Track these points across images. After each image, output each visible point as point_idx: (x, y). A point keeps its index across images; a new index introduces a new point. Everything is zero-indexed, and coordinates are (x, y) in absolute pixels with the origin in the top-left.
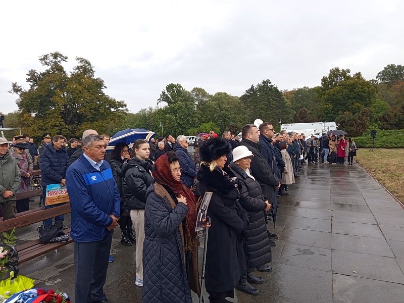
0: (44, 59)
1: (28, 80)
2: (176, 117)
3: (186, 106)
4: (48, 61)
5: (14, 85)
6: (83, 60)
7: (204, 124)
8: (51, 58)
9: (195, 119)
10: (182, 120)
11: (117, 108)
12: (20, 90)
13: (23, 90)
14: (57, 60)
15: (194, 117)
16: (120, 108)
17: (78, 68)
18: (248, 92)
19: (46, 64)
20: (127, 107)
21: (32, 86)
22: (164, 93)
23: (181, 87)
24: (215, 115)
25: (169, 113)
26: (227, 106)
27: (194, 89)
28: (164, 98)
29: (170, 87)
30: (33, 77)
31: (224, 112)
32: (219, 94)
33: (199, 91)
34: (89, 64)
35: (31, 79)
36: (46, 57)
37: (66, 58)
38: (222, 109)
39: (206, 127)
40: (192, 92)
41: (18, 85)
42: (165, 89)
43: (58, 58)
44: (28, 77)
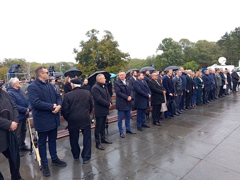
0: (88, 34)
1: (80, 46)
2: (168, 59)
3: (175, 51)
4: (89, 35)
5: (75, 49)
6: (107, 32)
7: (187, 63)
8: (91, 33)
9: (181, 60)
10: (172, 61)
11: (124, 57)
12: (77, 52)
13: (78, 52)
14: (94, 34)
15: (180, 59)
16: (126, 57)
17: (105, 36)
18: (223, 38)
19: (89, 36)
20: (130, 56)
21: (83, 49)
22: (160, 45)
23: (172, 40)
24: (196, 56)
25: (164, 57)
26: (205, 49)
27: (181, 40)
28: (161, 48)
29: (165, 41)
30: (83, 44)
31: (203, 53)
32: (199, 41)
33: (185, 41)
34: (111, 33)
35: (82, 45)
36: (88, 33)
37: (98, 32)
38: (201, 51)
39: (188, 65)
40: (180, 42)
41: (76, 49)
42: (162, 42)
43: (94, 32)
44: (81, 44)
